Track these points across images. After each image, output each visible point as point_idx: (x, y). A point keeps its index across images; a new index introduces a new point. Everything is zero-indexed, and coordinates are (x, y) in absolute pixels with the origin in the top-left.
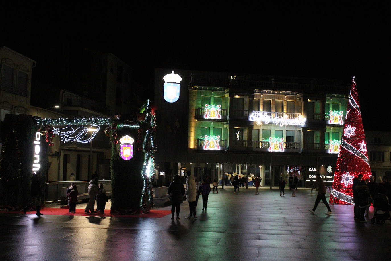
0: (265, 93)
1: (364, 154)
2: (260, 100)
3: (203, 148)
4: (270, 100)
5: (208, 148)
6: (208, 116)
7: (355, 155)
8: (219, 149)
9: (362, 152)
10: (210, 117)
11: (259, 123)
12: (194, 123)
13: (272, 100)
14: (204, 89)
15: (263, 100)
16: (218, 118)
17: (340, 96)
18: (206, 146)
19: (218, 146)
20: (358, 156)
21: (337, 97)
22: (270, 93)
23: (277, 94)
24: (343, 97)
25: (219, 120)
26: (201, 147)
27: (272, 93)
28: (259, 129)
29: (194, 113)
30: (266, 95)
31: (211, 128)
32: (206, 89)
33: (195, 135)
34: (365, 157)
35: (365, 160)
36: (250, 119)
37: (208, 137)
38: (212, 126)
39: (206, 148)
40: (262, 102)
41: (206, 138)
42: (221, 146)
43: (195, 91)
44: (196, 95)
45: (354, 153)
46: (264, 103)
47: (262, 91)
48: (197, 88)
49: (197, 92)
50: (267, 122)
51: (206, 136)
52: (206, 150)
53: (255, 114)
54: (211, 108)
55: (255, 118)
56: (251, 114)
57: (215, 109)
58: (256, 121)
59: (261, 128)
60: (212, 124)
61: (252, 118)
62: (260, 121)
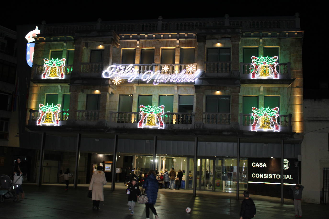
0: (144, 38)
2: (136, 50)
3: (36, 123)
5: (43, 124)
6: (47, 75)
8: (59, 125)
11: (117, 81)
12: (36, 89)
14: (54, 41)
15: (142, 50)
16: (61, 78)
17: (278, 34)
18: (40, 120)
19: (58, 121)
21: (271, 36)
22: (152, 38)
23: (164, 38)
24: (285, 36)
26: (34, 121)
27: (156, 38)
28: (132, 95)
30: (145, 42)
31: (59, 95)
32: (57, 41)
33: (36, 105)
36: (104, 76)
37: (44, 106)
38: (60, 91)
40: (139, 52)
42: (62, 120)
43: (42, 44)
44: (43, 50)
46: (143, 53)
47: (139, 36)
48: (44, 39)
49: (45, 44)
50: (131, 80)
52: (39, 126)
53: (112, 68)
54: (51, 64)
55: (112, 74)
56: (106, 69)
57: (57, 65)
58: (113, 77)
59: (135, 92)
60: (60, 88)
61: (107, 74)
62: (120, 77)
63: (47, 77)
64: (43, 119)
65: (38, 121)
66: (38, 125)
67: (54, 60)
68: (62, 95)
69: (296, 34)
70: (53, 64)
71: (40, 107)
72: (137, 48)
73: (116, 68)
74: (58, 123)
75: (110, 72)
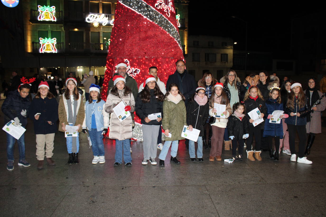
1: (167, 17)
2: (100, 3)
3: (39, 51)
4: (110, 4)
5: (45, 51)
6: (42, 17)
7: (145, 17)
8: (56, 52)
9: (162, 11)
10: (44, 19)
11: (96, 25)
12: (29, 27)
13: (112, 3)
15: (103, 3)
16: (53, 20)
18: (42, 49)
19: (55, 49)
20: (151, 21)
25: (54, 22)
26: (37, 50)
28: (99, 33)
29: (29, 15)
31: (48, 31)
33: (32, 38)
34: (169, 24)
35: (169, 31)
36: (87, 21)
37: (44, 39)
38: (49, 29)
39: (41, 51)
40: (101, 5)
41: (42, 41)
42: (58, 49)
45: (141, 12)
46: (104, 5)
50: (104, 24)
51: (41, 39)
52: (42, 53)
53: (91, 16)
54: (45, 10)
55: (92, 20)
56: (87, 16)
57: (49, 11)
58: (93, 22)
59: (101, 30)
60: (49, 27)
61: (89, 20)
62: (97, 22)
63: (42, 19)
64: (44, 48)
65: (40, 50)
66: (40, 52)
67: (46, 7)
68: (50, 31)
69: (186, 2)
70: (46, 10)
71: (40, 40)
72: (100, 2)
73: (94, 16)
74: (55, 51)
75: (91, 19)
